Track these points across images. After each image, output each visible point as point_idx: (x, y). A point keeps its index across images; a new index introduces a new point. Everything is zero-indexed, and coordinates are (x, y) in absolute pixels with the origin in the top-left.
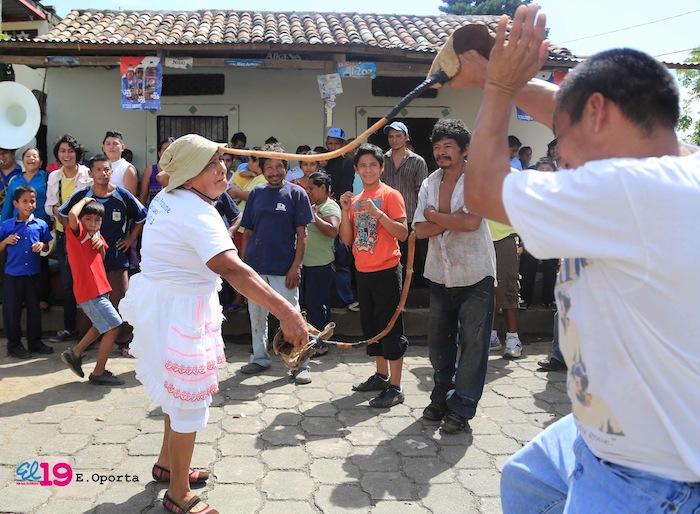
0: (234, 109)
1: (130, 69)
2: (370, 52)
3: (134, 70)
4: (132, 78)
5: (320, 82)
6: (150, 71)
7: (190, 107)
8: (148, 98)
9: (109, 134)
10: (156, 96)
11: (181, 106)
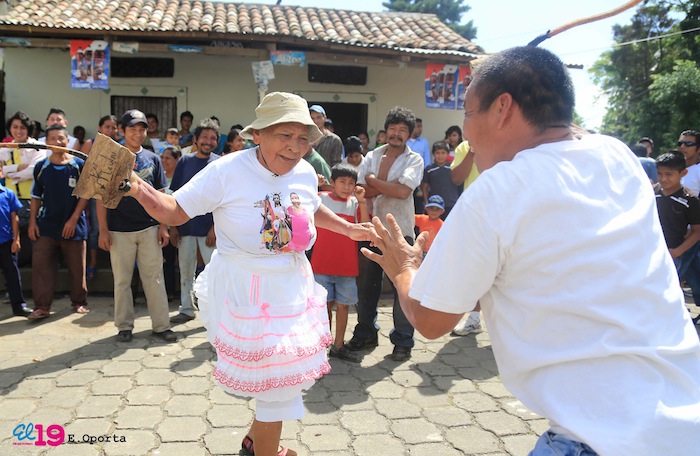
0: (182, 91)
1: (80, 51)
2: (298, 43)
3: (84, 52)
4: (81, 59)
5: (254, 68)
6: (99, 54)
7: (142, 88)
8: (97, 79)
9: (53, 111)
10: (104, 77)
11: (131, 87)
